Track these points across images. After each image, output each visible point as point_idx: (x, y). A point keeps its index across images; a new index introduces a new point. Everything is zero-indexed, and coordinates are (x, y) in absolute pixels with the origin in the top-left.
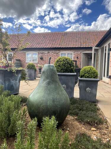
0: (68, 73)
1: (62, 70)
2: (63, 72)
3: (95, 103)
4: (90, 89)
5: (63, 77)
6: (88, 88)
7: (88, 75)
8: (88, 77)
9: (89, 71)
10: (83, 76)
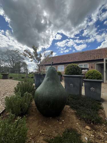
0: (75, 75)
1: (69, 73)
2: (71, 75)
3: (100, 101)
4: (94, 89)
5: (71, 78)
6: (92, 88)
7: (91, 77)
8: (91, 78)
9: (92, 74)
10: (88, 77)
